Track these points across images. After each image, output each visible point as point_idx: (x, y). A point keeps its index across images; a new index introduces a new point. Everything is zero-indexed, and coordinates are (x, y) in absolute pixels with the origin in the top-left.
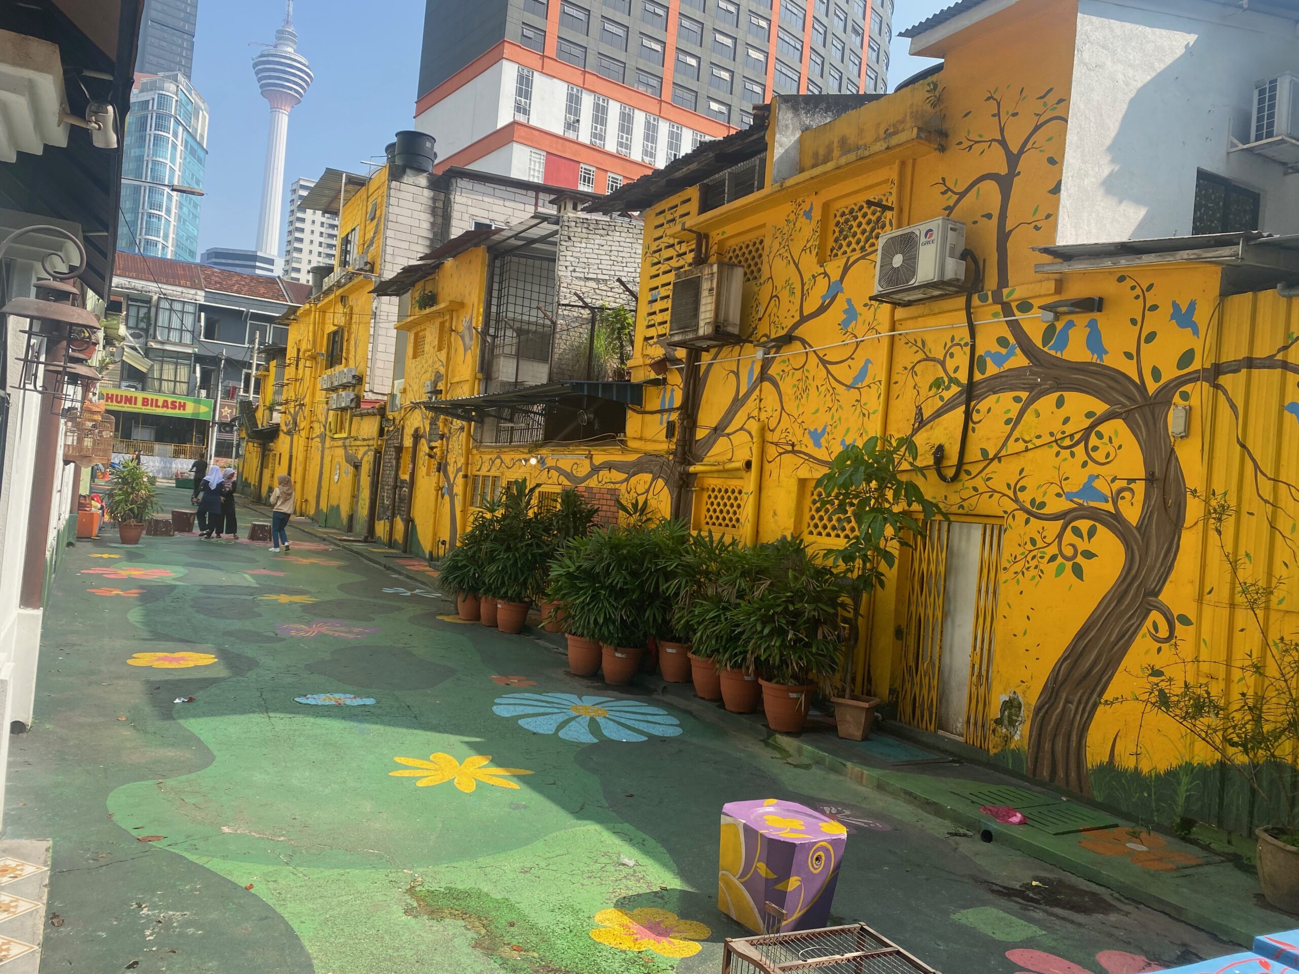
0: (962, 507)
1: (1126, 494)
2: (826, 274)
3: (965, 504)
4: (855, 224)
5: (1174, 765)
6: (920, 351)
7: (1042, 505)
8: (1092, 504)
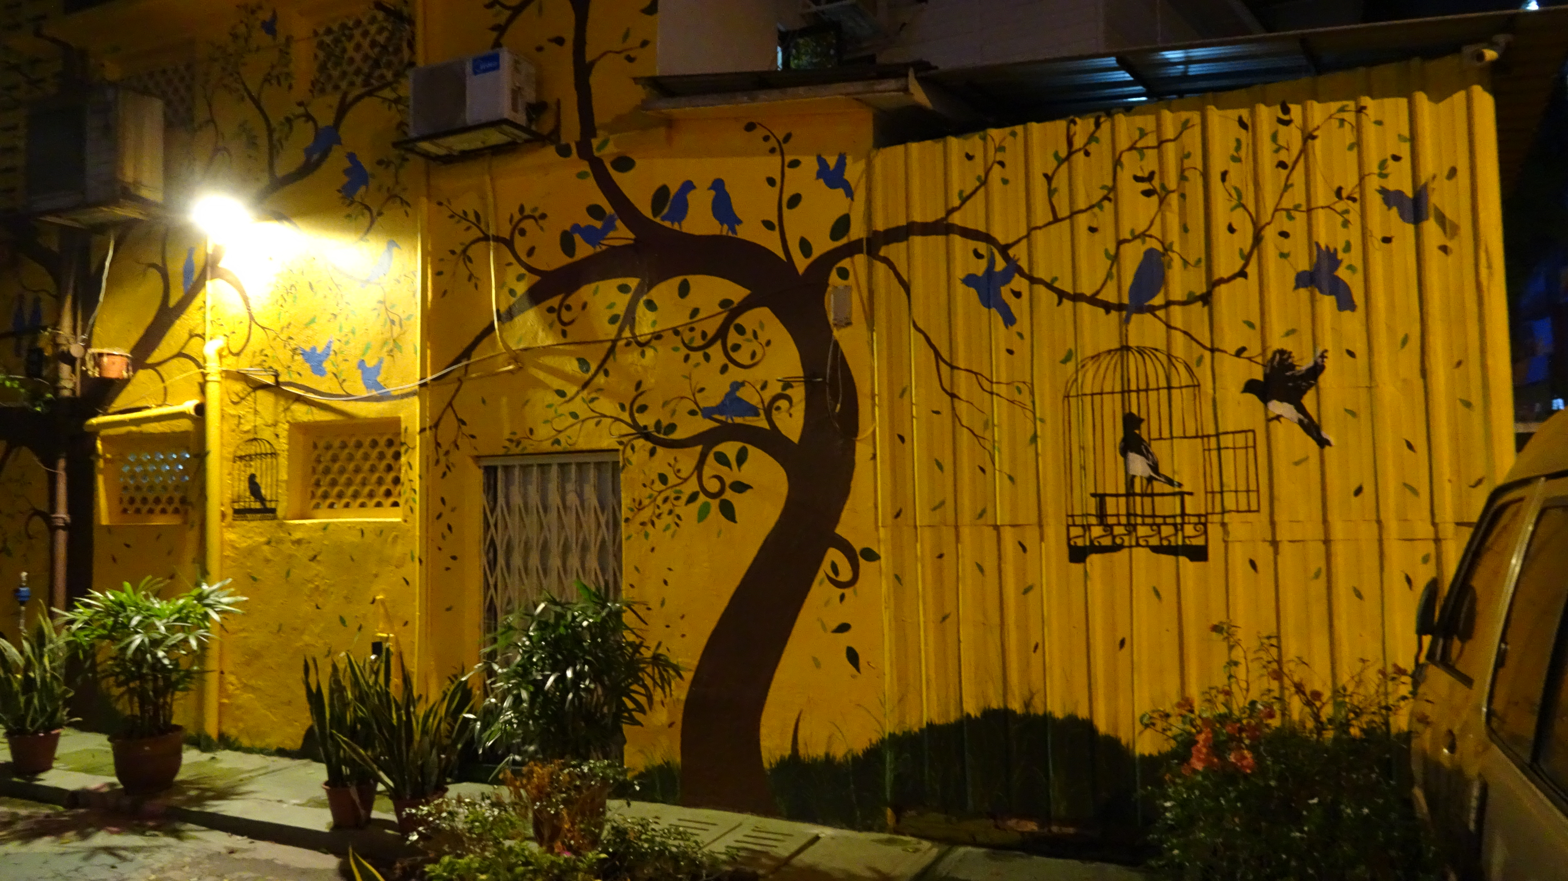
0: (557, 442)
1: (783, 404)
2: (309, 117)
3: (562, 437)
4: (350, 46)
5: (874, 742)
6: (474, 228)
7: (672, 427)
8: (738, 420)
